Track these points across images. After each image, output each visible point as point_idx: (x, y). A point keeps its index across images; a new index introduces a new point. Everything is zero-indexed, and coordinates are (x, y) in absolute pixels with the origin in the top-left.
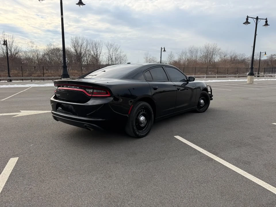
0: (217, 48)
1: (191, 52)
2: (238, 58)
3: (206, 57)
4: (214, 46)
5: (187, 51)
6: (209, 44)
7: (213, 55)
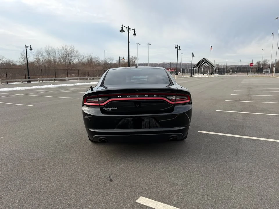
0: (74, 50)
1: (48, 52)
2: (94, 61)
3: (64, 58)
4: (71, 48)
5: (43, 51)
6: (66, 46)
7: (72, 57)
